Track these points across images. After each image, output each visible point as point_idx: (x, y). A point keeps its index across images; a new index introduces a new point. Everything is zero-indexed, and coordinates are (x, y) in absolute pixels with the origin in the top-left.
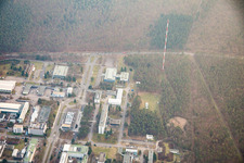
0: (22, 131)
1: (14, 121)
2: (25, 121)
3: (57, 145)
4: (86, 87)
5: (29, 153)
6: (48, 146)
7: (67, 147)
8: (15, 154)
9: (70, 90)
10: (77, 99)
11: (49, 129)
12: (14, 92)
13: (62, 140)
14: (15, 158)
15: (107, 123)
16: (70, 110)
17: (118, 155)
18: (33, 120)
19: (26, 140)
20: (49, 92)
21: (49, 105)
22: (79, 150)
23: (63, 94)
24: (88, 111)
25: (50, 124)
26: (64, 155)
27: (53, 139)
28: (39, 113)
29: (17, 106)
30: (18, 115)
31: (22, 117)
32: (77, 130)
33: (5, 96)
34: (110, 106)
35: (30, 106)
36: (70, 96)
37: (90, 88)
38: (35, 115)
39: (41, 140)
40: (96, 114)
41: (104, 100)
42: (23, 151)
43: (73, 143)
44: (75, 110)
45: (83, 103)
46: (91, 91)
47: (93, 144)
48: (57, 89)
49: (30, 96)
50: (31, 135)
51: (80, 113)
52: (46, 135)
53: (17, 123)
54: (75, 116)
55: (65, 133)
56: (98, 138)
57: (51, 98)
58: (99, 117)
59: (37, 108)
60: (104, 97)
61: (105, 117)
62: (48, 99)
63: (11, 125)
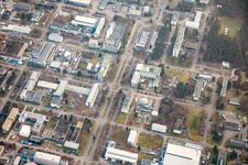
0: (97, 46)
1: (89, 35)
2: (100, 37)
3: (130, 63)
4: (163, 8)
5: (102, 69)
6: (121, 63)
7: (140, 66)
8: (89, 67)
9: (147, 9)
10: (153, 18)
11: (123, 47)
12: (90, 6)
13: (135, 59)
14: (89, 72)
15: (183, 46)
16: (145, 30)
17: (191, 79)
18: (108, 36)
19: (100, 55)
20: (125, 9)
21: (125, 23)
22: (151, 70)
23: (139, 13)
24: (163, 32)
25: (124, 41)
26: (136, 74)
27: (127, 57)
28: (114, 30)
29: (93, 21)
30: (94, 30)
31: (98, 32)
32: (151, 51)
33: (82, 9)
34: (187, 29)
35: (106, 21)
36: (146, 15)
37: (167, 8)
38: (110, 32)
39: (114, 57)
40: (171, 36)
41: (181, 23)
42: (97, 66)
43: (146, 63)
44: (150, 30)
45: (159, 23)
46: (168, 12)
47: (166, 65)
48: (134, 6)
49: (106, 12)
50: (106, 51)
51: (155, 34)
52: (119, 53)
53: (93, 37)
54: (150, 36)
55: (139, 52)
56: (172, 60)
57: (128, 16)
58: (174, 39)
59: (113, 25)
60: (181, 19)
61: (180, 40)
62: (123, 16)
63: (87, 39)
